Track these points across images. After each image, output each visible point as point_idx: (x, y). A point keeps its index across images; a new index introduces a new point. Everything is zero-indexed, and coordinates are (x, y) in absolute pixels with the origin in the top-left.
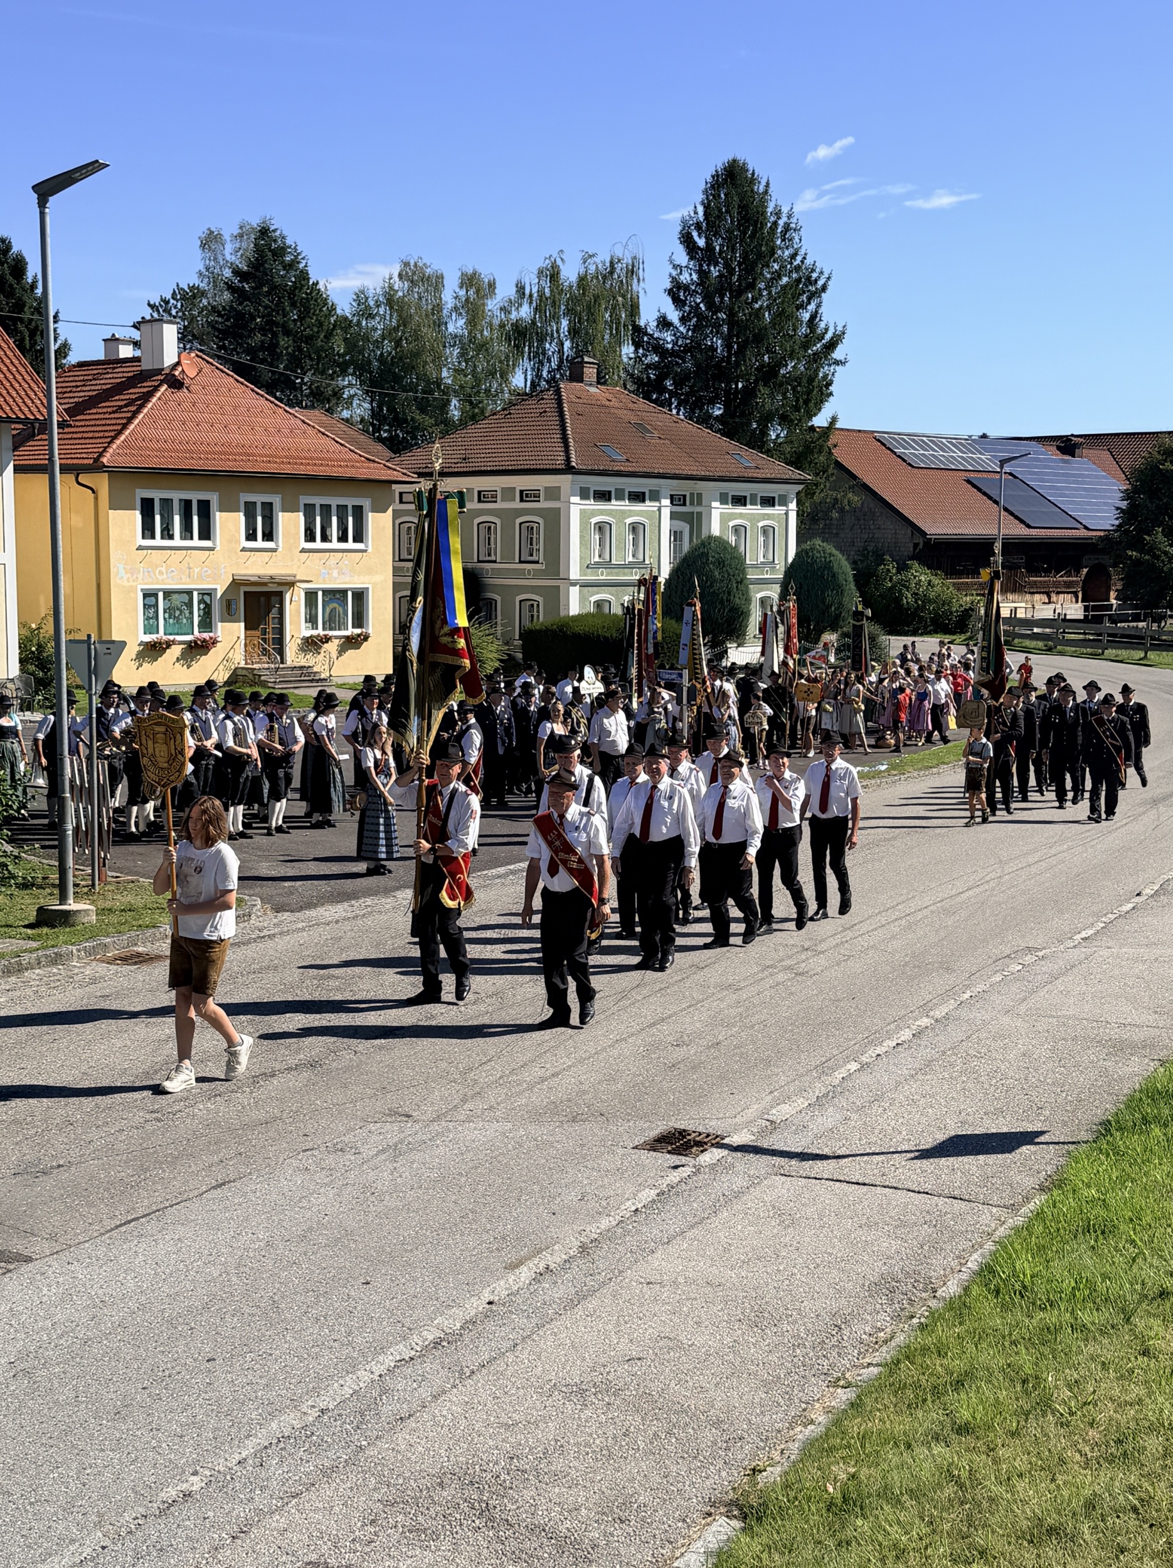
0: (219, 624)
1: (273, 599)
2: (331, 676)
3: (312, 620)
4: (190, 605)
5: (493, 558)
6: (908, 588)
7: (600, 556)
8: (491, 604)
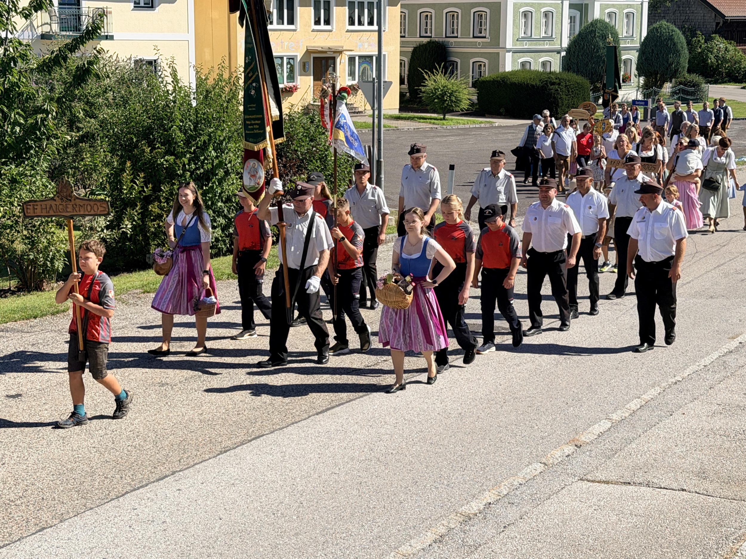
0: (299, 77)
1: (330, 62)
2: (365, 109)
3: (352, 74)
4: (282, 65)
7: (525, 33)
8: (453, 65)
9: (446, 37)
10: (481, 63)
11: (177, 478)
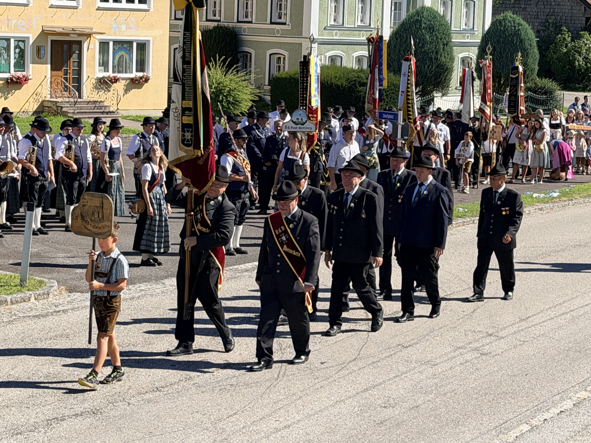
0: (31, 65)
1: (74, 47)
2: (118, 109)
3: (104, 64)
4: (8, 49)
5: (249, 19)
6: (580, 54)
7: (335, 20)
8: (247, 57)
9: (238, 22)
10: (280, 56)
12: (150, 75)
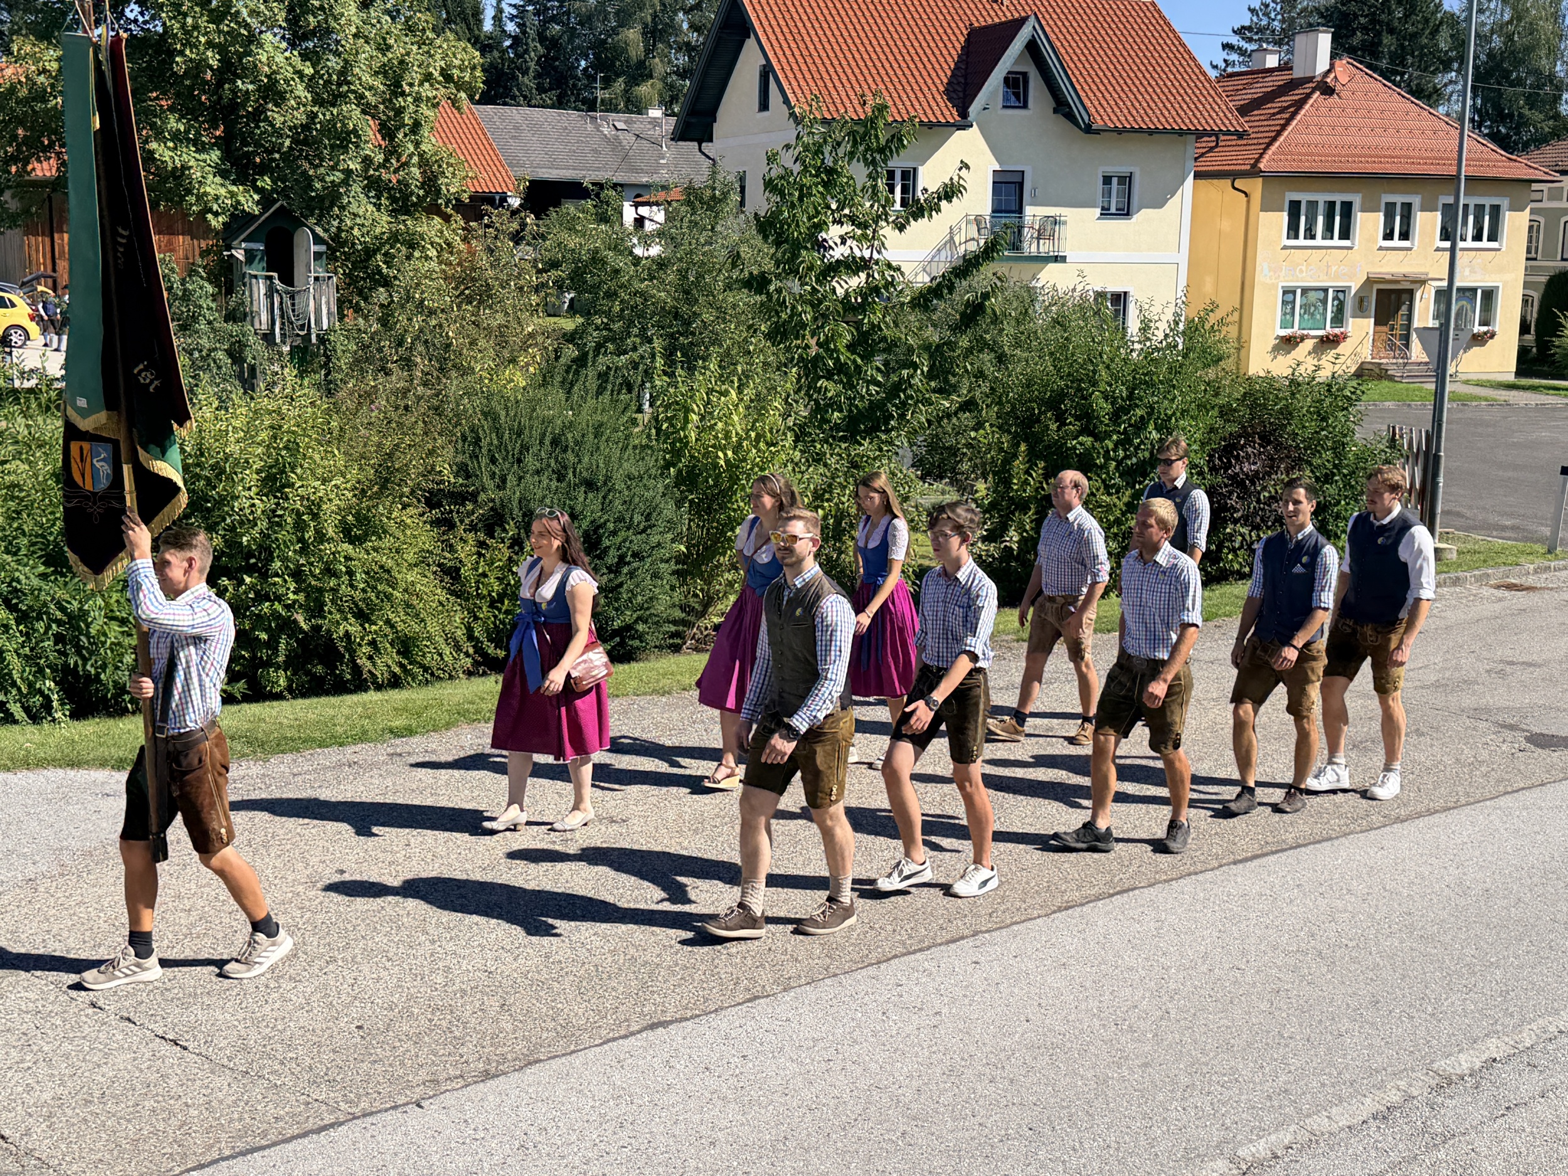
0: (1351, 320)
1: (1405, 296)
2: (1457, 372)
3: (1439, 317)
4: (1324, 302)
11: (978, 943)
12: (1496, 329)
